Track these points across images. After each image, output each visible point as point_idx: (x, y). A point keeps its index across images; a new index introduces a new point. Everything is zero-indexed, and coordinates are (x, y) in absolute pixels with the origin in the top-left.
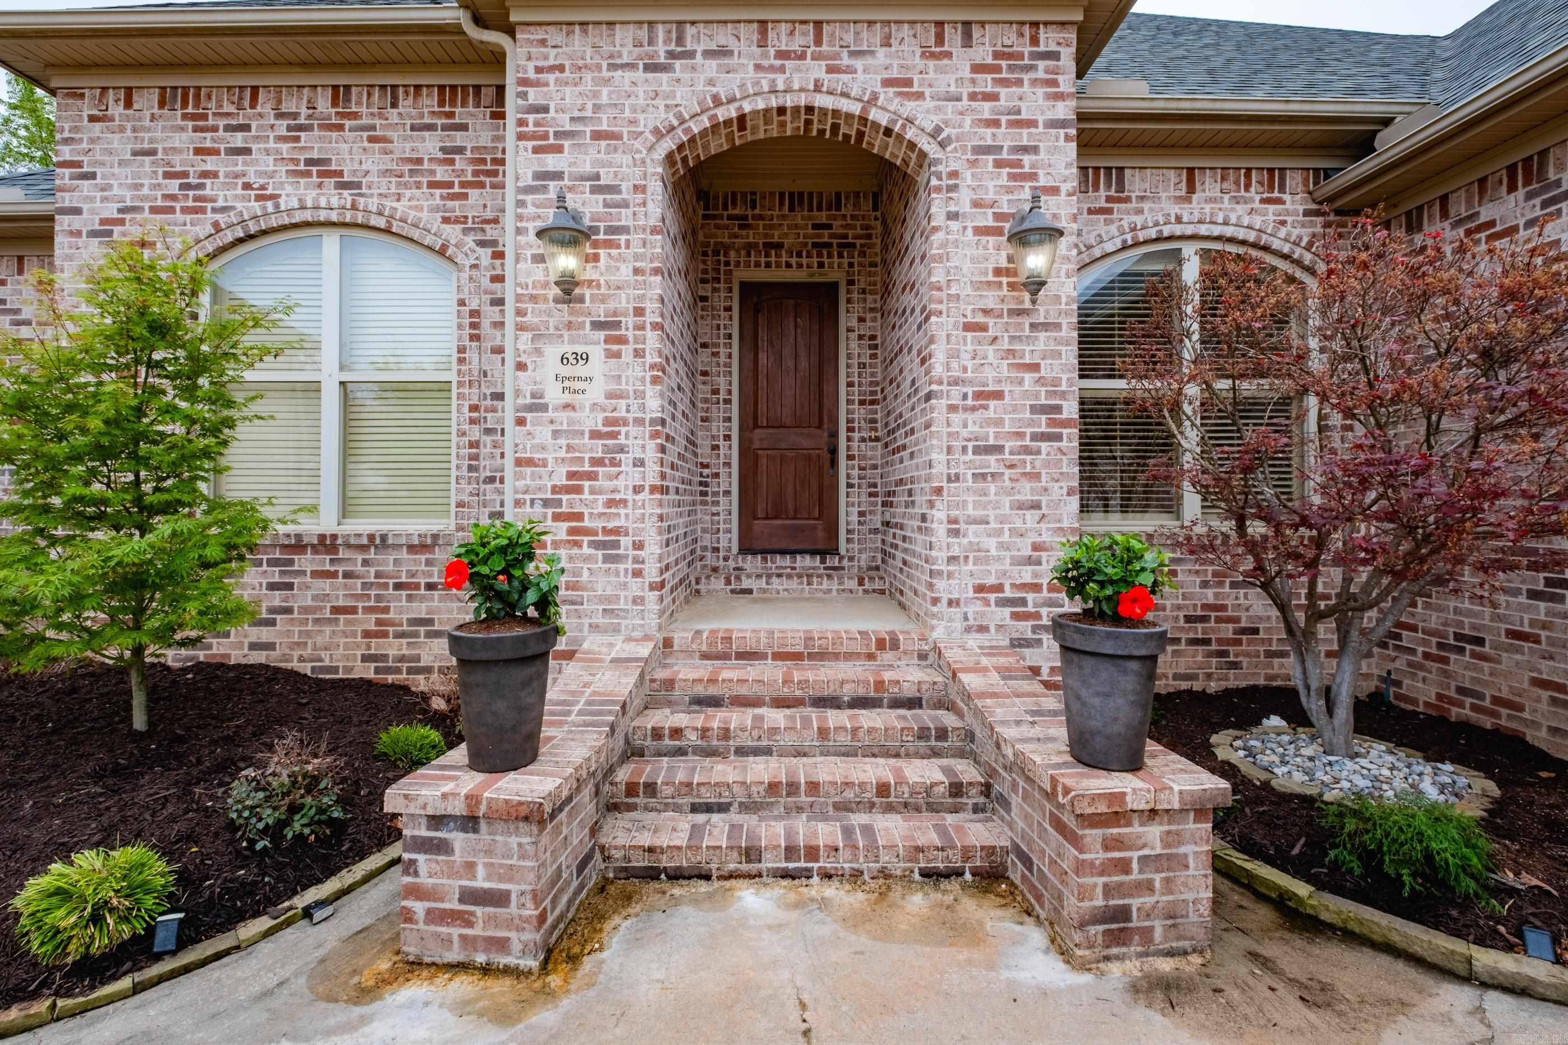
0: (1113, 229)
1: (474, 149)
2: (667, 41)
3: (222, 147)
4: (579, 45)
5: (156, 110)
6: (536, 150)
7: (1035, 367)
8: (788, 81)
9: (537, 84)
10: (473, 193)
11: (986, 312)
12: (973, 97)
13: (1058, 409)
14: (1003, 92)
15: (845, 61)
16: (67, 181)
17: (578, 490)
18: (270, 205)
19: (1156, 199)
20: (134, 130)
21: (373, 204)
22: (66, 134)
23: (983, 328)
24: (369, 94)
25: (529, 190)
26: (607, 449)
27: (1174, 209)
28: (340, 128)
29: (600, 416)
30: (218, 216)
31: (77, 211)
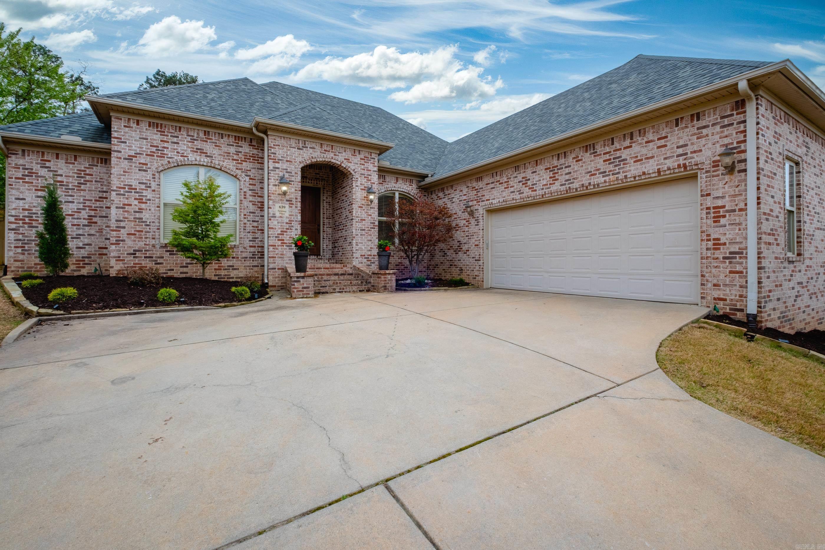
0: (383, 187)
1: (244, 152)
2: (302, 144)
3: (170, 141)
4: (283, 142)
5: (147, 127)
6: (273, 162)
7: (371, 215)
8: (327, 156)
9: (273, 148)
10: (244, 163)
11: (363, 204)
12: (360, 164)
13: (374, 223)
14: (366, 164)
15: (337, 154)
16: (116, 142)
17: (283, 234)
18: (186, 158)
19: (391, 182)
20: (140, 132)
21: (217, 162)
22: (116, 129)
23: (362, 207)
24: (215, 134)
25: (272, 170)
26: (289, 226)
27: (394, 185)
28: (207, 141)
29: (288, 220)
30: (169, 159)
31: (120, 152)
